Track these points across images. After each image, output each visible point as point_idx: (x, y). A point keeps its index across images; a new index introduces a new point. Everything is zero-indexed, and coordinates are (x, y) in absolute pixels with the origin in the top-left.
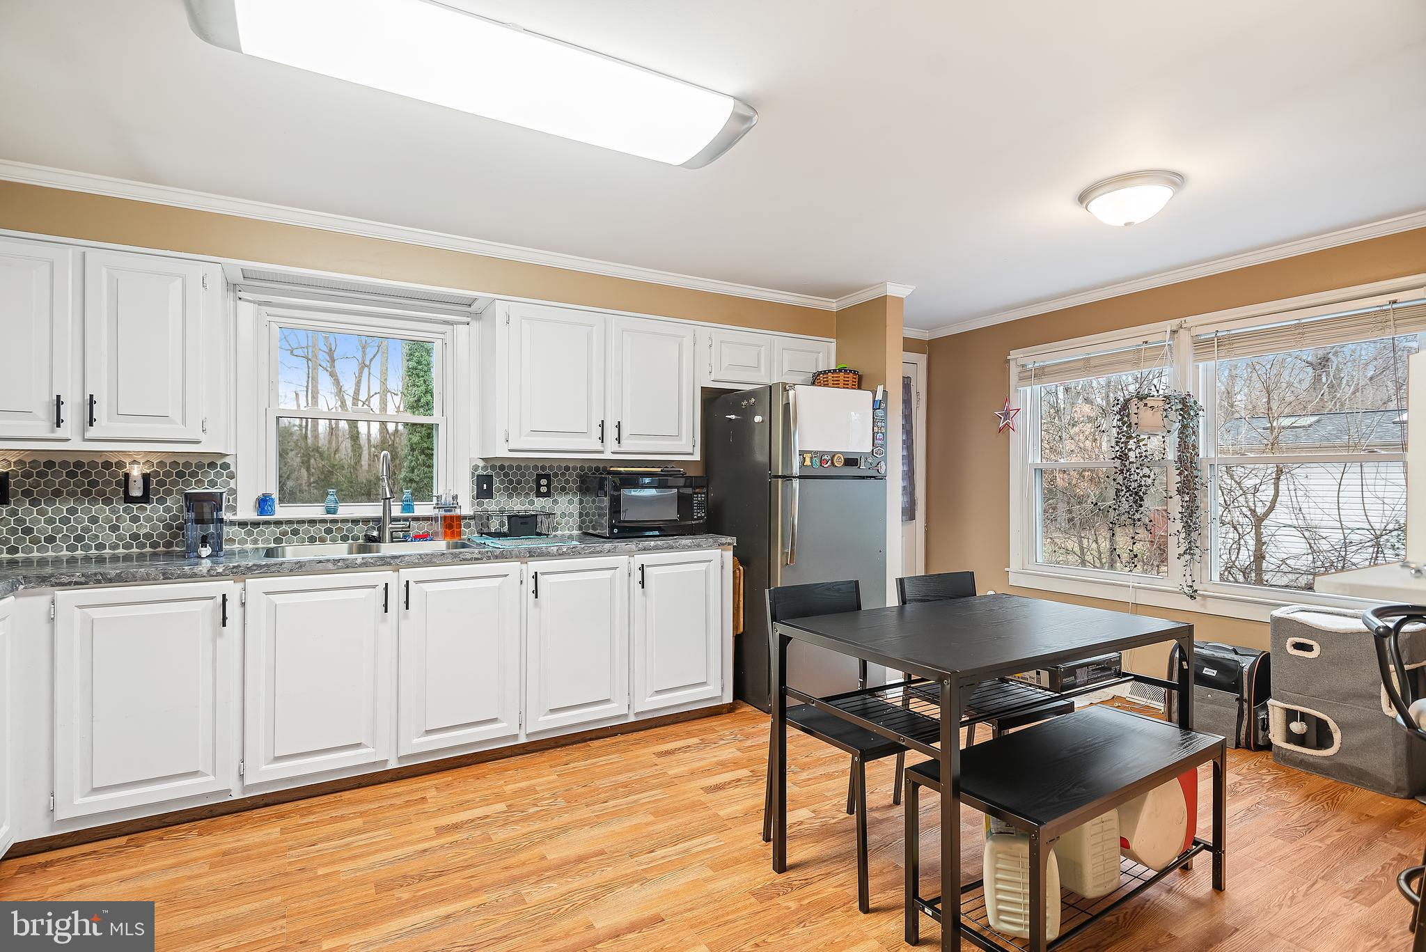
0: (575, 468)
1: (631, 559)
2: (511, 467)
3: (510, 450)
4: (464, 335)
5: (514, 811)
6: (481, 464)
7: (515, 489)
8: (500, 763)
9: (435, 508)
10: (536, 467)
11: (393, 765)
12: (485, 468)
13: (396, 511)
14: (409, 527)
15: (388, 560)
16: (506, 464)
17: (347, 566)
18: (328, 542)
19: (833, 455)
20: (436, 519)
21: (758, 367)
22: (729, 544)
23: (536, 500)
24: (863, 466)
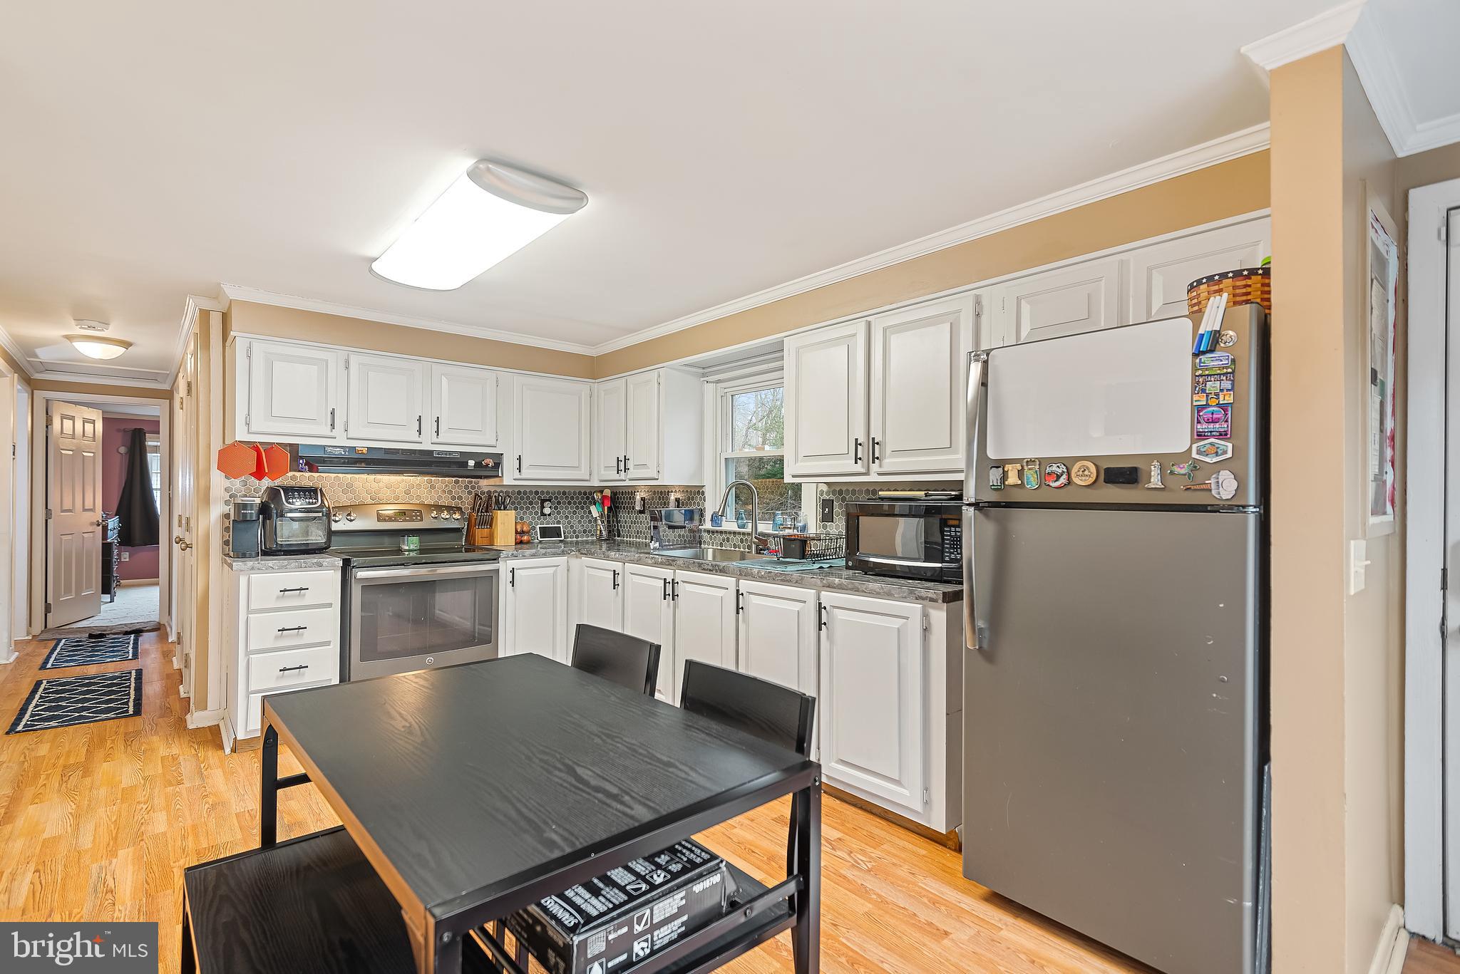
2: (848, 491)
6: (825, 488)
10: (867, 491)
12: (828, 493)
22: (932, 599)
24: (1155, 481)
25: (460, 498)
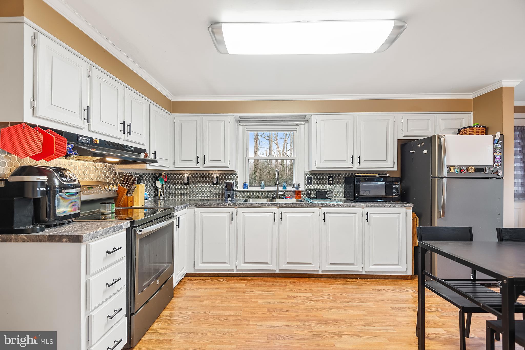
0: (343, 174)
1: (363, 210)
2: (319, 174)
3: (317, 168)
4: (303, 128)
5: (314, 297)
6: (308, 173)
7: (320, 182)
8: (313, 279)
9: (292, 188)
10: (328, 174)
11: (277, 272)
13: (281, 189)
14: (284, 194)
15: (276, 204)
16: (317, 173)
17: (264, 205)
18: (262, 198)
19: (468, 167)
20: (293, 192)
21: (427, 129)
22: (410, 206)
23: (328, 186)
24: (487, 172)
25: (108, 177)
